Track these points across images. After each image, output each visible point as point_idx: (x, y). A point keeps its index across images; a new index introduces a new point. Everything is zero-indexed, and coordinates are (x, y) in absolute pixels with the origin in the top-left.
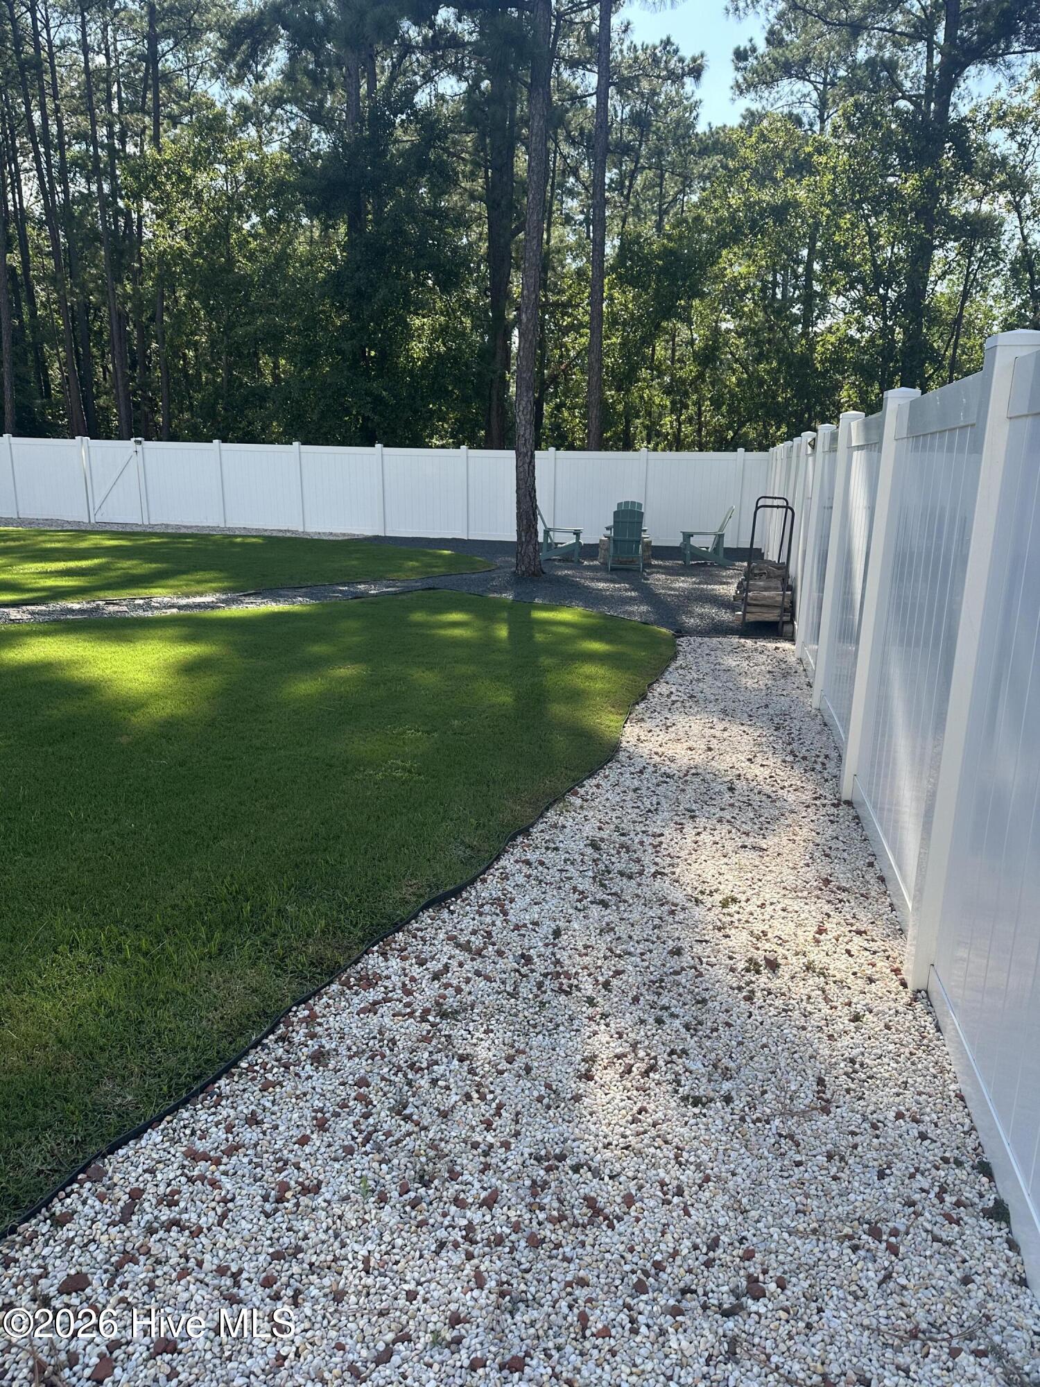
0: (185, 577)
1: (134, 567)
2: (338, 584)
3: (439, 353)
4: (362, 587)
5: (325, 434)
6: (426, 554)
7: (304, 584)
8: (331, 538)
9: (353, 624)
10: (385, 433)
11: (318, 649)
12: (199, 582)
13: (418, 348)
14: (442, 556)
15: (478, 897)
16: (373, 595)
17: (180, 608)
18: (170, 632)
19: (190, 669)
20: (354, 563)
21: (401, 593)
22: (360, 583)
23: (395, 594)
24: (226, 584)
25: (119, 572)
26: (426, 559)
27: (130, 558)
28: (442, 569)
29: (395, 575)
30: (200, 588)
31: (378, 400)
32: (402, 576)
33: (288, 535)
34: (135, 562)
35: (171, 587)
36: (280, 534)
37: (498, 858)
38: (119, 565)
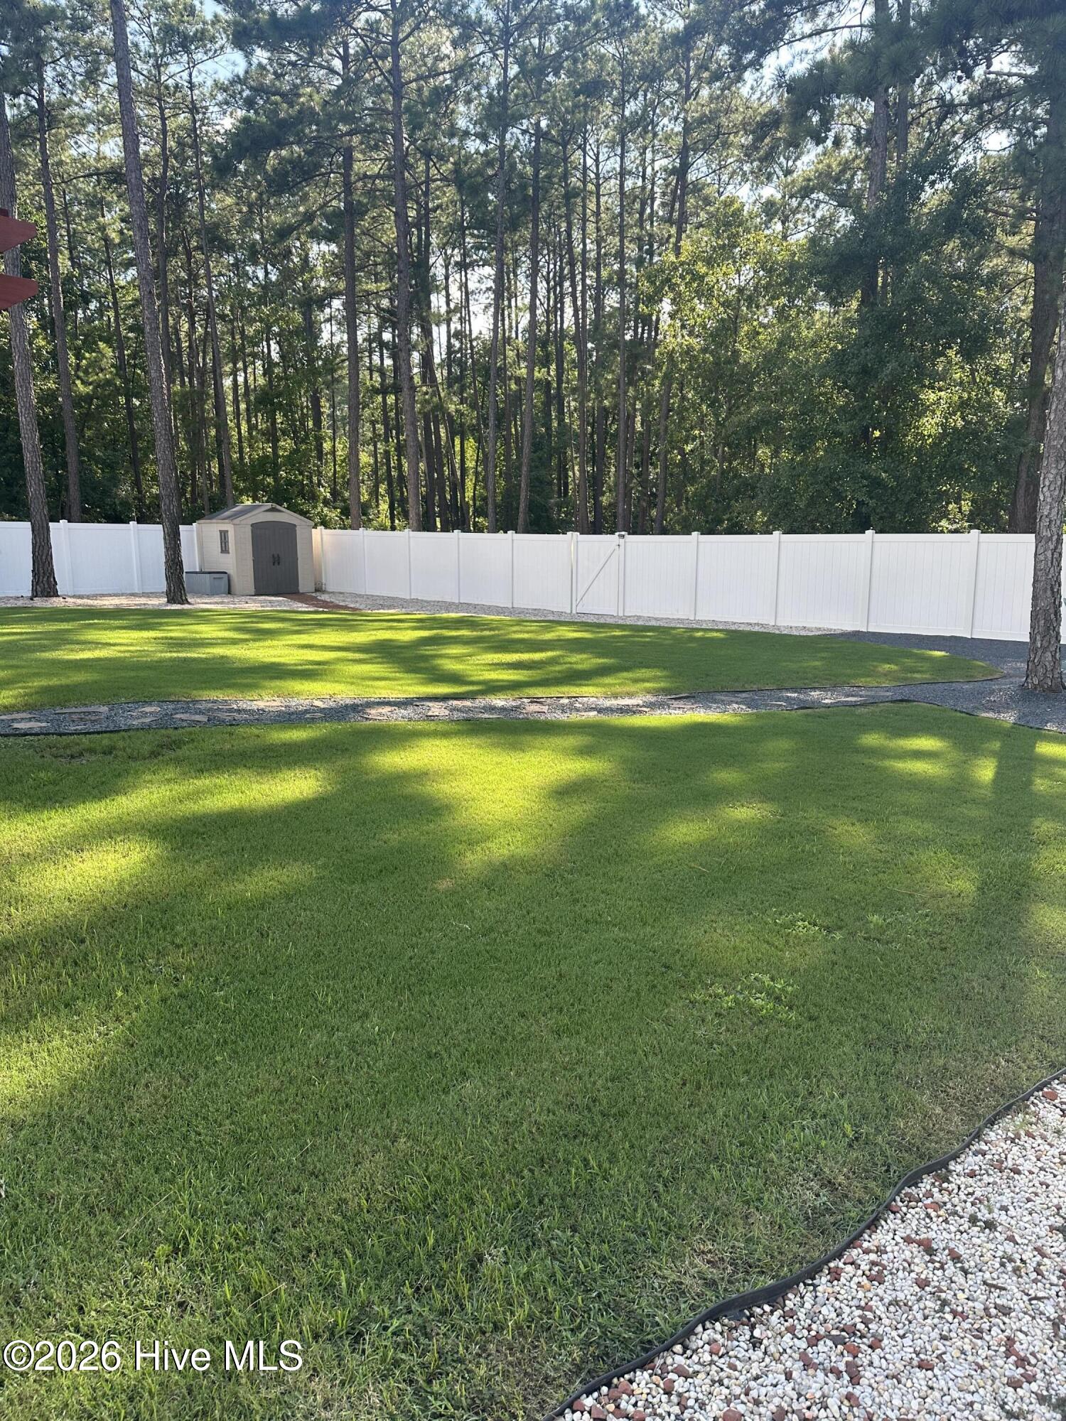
0: (625, 674)
1: (582, 661)
2: (787, 689)
3: (955, 428)
4: (815, 694)
5: (812, 521)
6: (911, 655)
7: (748, 687)
8: (803, 633)
9: (784, 744)
10: (881, 518)
11: (726, 776)
12: (636, 681)
13: (930, 425)
14: (931, 659)
15: (813, 1316)
16: (828, 706)
17: (600, 711)
18: (571, 741)
19: (565, 792)
20: (817, 663)
21: (863, 705)
22: (814, 689)
23: (854, 705)
24: (662, 685)
25: (565, 667)
26: (909, 662)
27: (581, 651)
28: (927, 676)
29: (862, 681)
30: (632, 688)
31: (877, 482)
32: (872, 682)
33: (756, 629)
34: (584, 656)
35: (604, 685)
36: (748, 628)
37: (873, 1225)
38: (569, 660)
